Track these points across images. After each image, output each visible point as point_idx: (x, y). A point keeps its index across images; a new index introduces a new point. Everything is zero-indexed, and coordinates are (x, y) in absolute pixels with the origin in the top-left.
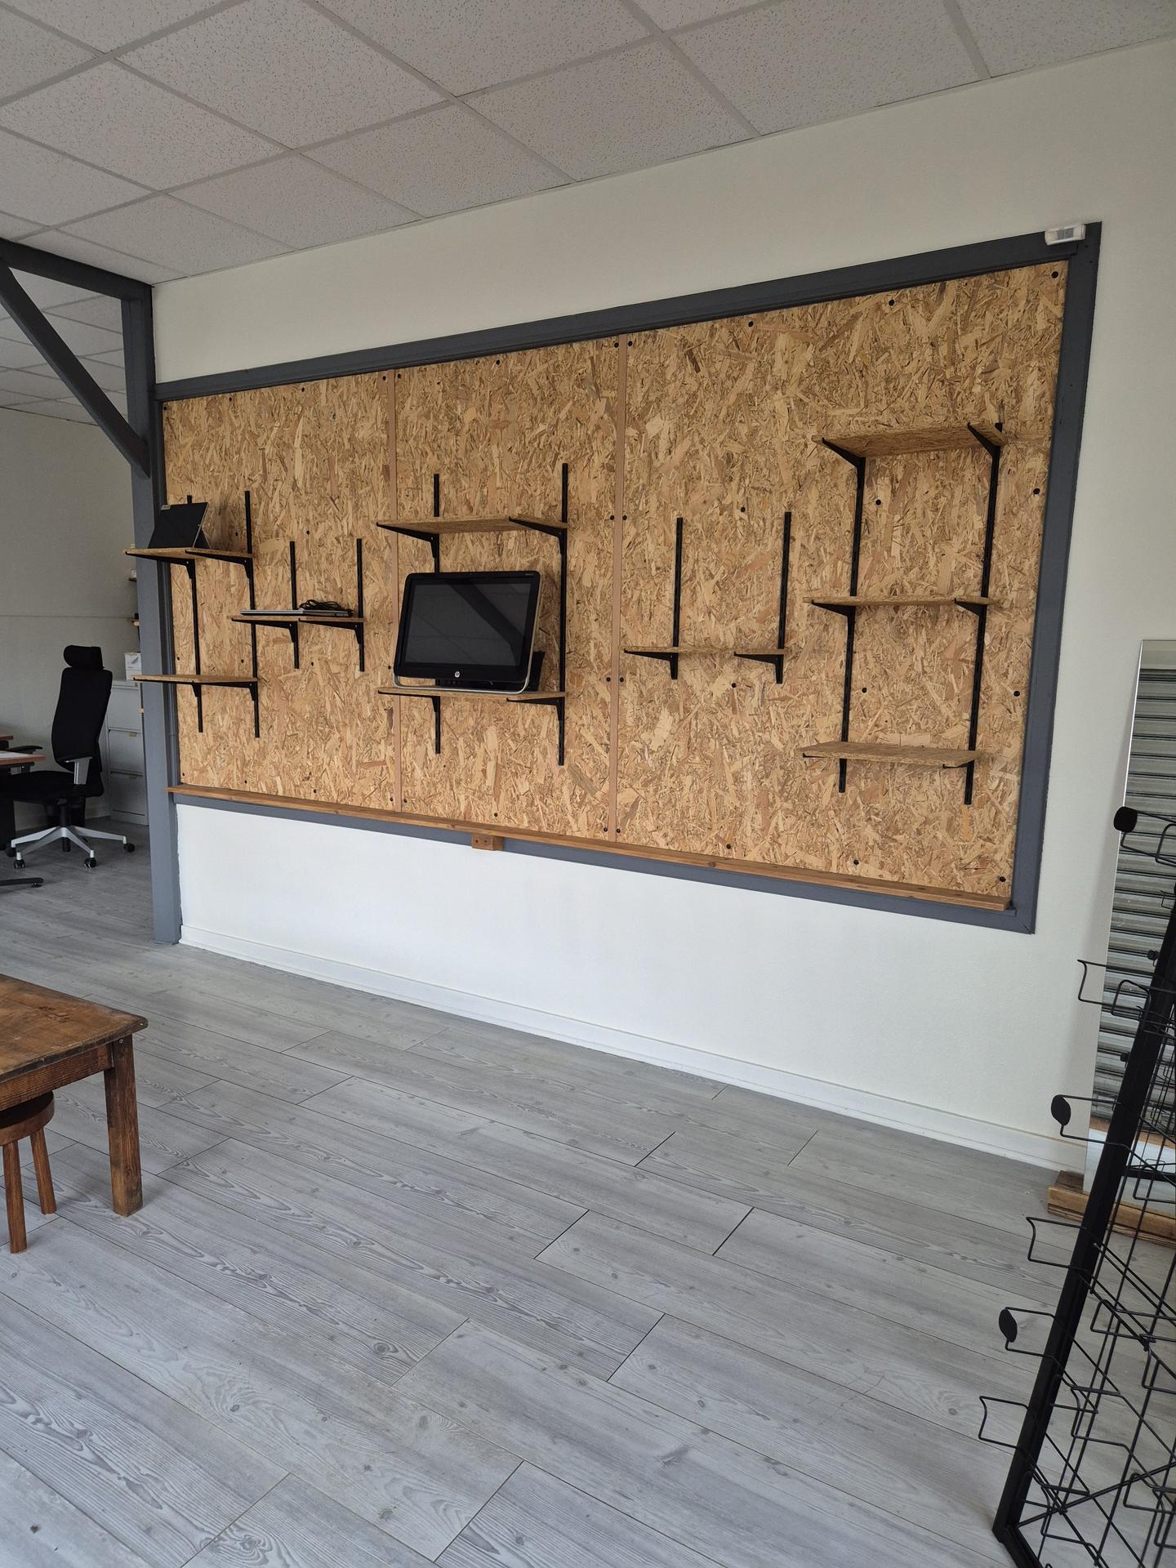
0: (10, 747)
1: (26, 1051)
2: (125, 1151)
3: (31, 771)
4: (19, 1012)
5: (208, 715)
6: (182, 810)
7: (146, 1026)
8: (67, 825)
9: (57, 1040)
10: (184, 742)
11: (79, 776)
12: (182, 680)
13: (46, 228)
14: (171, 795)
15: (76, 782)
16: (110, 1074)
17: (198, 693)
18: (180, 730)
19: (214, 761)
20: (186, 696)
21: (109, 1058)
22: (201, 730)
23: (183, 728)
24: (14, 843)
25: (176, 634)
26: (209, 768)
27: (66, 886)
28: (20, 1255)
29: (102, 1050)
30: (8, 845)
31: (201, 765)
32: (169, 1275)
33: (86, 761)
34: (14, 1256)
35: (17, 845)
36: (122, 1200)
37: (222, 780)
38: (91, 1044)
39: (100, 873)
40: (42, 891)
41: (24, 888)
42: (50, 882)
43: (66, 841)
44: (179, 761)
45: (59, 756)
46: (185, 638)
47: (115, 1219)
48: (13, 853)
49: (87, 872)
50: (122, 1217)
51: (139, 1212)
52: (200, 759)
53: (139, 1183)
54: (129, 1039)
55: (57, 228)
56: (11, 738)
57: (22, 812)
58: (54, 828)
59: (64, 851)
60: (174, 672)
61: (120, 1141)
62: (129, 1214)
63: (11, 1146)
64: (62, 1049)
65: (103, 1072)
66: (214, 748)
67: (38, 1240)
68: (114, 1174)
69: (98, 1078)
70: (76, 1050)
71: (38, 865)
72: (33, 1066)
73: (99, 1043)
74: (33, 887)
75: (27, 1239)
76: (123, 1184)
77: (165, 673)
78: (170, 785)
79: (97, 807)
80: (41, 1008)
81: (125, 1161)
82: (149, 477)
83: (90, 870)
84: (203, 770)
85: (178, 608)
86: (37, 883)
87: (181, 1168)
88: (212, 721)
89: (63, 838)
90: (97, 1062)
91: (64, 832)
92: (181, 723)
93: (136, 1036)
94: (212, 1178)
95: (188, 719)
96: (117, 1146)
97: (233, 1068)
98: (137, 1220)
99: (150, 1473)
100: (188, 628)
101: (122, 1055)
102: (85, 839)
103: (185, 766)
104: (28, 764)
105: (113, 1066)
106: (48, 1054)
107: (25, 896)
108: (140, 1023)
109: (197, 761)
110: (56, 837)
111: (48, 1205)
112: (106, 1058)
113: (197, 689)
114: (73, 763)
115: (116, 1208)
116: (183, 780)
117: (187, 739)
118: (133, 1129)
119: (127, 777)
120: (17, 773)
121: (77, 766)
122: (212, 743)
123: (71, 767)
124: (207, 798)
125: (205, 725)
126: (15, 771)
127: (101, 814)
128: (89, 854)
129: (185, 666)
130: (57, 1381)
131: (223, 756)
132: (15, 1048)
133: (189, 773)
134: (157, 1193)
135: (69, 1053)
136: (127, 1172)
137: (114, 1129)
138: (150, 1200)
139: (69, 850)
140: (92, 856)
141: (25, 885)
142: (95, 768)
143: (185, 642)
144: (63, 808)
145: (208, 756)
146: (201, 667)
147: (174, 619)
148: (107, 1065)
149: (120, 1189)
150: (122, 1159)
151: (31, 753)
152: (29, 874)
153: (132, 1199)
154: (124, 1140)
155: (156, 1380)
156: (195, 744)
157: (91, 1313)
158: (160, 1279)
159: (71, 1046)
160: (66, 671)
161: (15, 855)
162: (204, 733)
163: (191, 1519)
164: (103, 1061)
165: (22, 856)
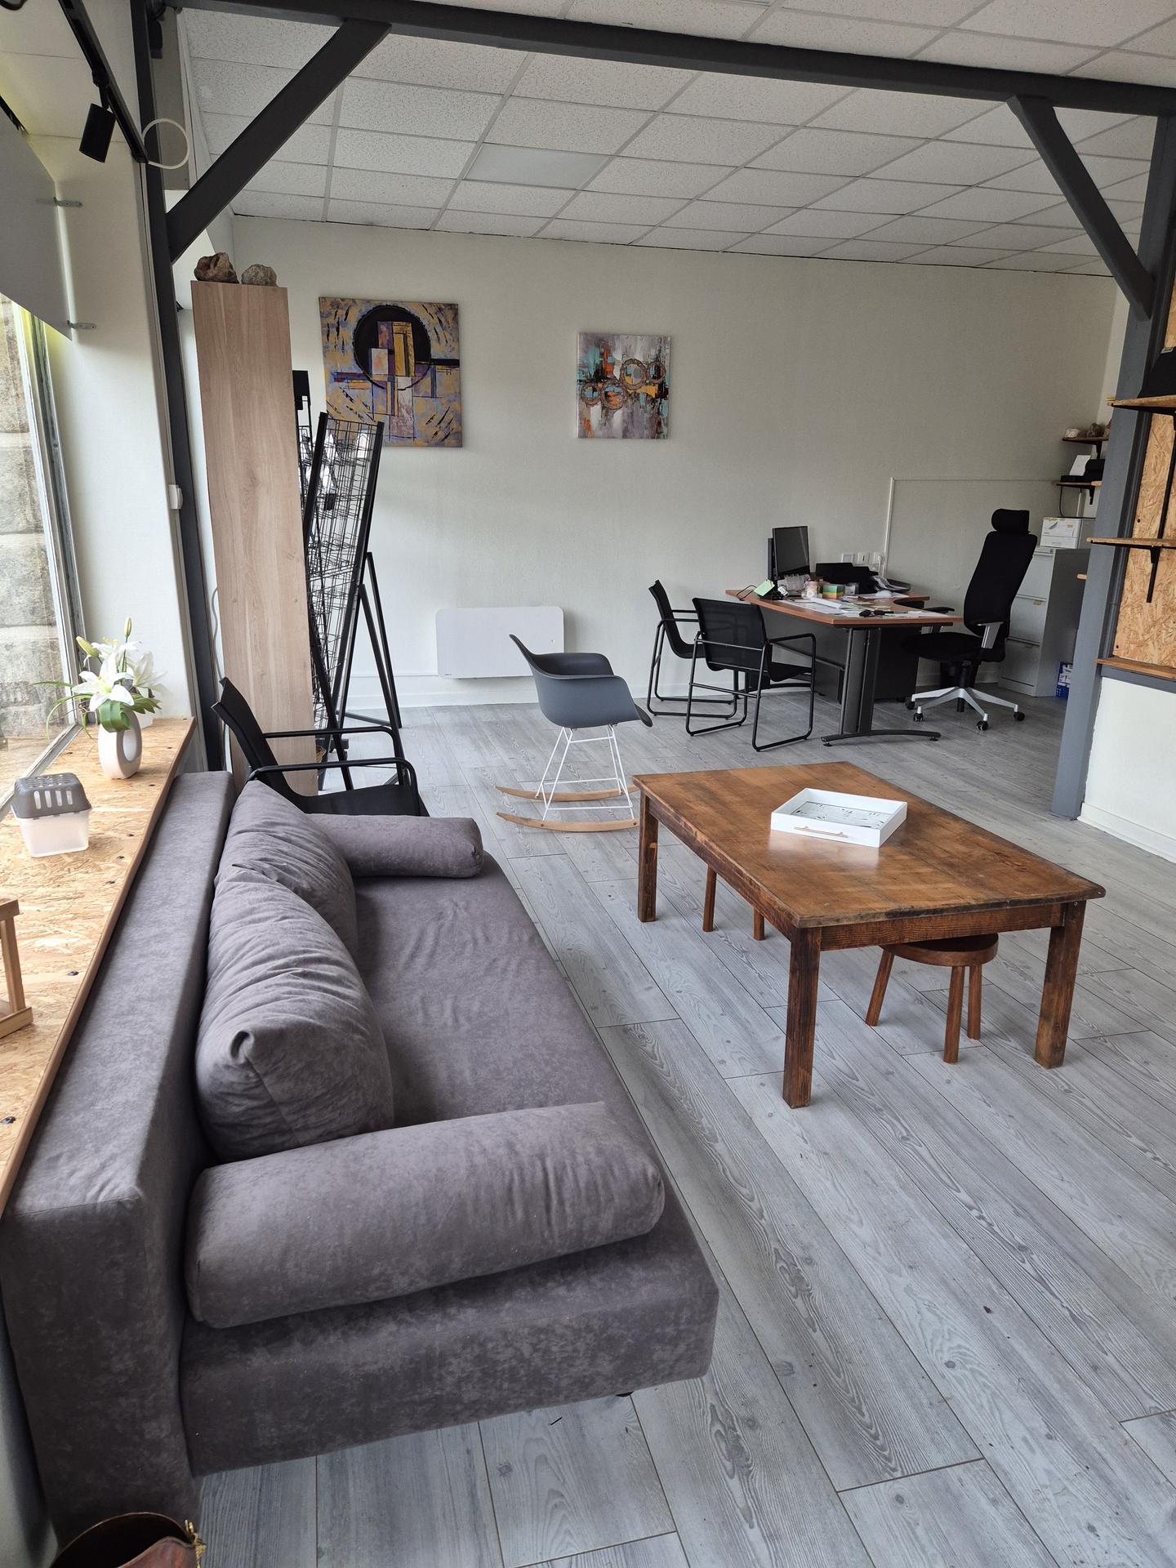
0: (925, 608)
1: (991, 889)
2: (1057, 1009)
3: (941, 631)
4: (978, 853)
5: (1162, 584)
6: (1106, 682)
7: (1103, 895)
8: (965, 687)
9: (1019, 889)
10: (1126, 612)
11: (987, 642)
12: (1137, 543)
13: (1105, 50)
14: (1100, 666)
15: (984, 645)
16: (1057, 934)
17: (1155, 559)
18: (1124, 599)
19: (1158, 636)
20: (1139, 562)
21: (1062, 917)
22: (1149, 600)
23: (1128, 597)
24: (914, 697)
25: (1142, 493)
26: (1150, 643)
27: (957, 744)
28: (951, 1065)
29: (1056, 907)
30: (907, 698)
31: (1141, 638)
32: (1096, 1141)
33: (997, 625)
34: (945, 1064)
35: (917, 700)
36: (1045, 1052)
37: (1163, 657)
38: (1052, 899)
39: (991, 737)
40: (938, 746)
41: (923, 740)
42: (948, 739)
43: (961, 701)
44: (1115, 632)
45: (967, 620)
46: (1152, 498)
47: (1036, 1067)
48: (912, 706)
49: (978, 734)
50: (1042, 1068)
51: (1058, 1069)
52: (1141, 632)
53: (1064, 1043)
54: (1083, 905)
55: (1117, 48)
56: (928, 598)
57: (925, 668)
58: (952, 688)
59: (958, 710)
60: (1131, 536)
61: (1055, 997)
62: (1050, 1067)
63: (960, 969)
64: (1026, 897)
65: (1050, 929)
66: (1161, 621)
67: (965, 1059)
68: (1041, 1026)
69: (1045, 933)
70: (1037, 901)
71: (933, 720)
72: (999, 904)
73: (1058, 900)
74: (931, 740)
75: (959, 1054)
76: (1049, 1037)
77: (1120, 536)
78: (1100, 656)
79: (988, 672)
80: (997, 854)
81: (1057, 1017)
82: (1150, 318)
83: (981, 732)
84: (1142, 645)
85: (1151, 464)
86: (934, 737)
87: (1099, 1041)
88: (1165, 591)
89: (959, 698)
90: (1050, 917)
91: (962, 693)
92: (1126, 592)
93: (1091, 904)
94: (1133, 1063)
95: (1136, 587)
96: (1051, 1001)
97: (1146, 960)
98: (1056, 1074)
99: (1091, 1315)
100: (1158, 487)
101: (1074, 917)
102: (981, 703)
103: (1120, 638)
104: (936, 625)
105: (1063, 925)
106: (1013, 897)
107: (923, 747)
108: (1097, 891)
109: (1137, 634)
110: (954, 696)
111: (975, 1032)
112: (1059, 915)
113: (1155, 553)
114: (985, 627)
115: (1037, 1056)
116: (1115, 653)
117: (1129, 609)
118: (1069, 990)
119: (1022, 645)
120: (927, 632)
121: (987, 630)
122: (1159, 615)
123: (981, 631)
124: (1140, 675)
125: (1155, 594)
126: (925, 630)
127: (989, 680)
128: (982, 717)
129: (1145, 528)
130: (995, 1190)
131: (1170, 630)
132: (980, 884)
133: (1124, 645)
134: (1077, 1058)
135: (1031, 901)
136: (1056, 1029)
137: (1051, 984)
138: (1069, 1063)
139: (962, 711)
140: (985, 719)
141: (925, 738)
142: (1004, 633)
143: (1151, 502)
144: (964, 669)
145: (1152, 629)
146: (1165, 529)
147: (1143, 477)
148: (1057, 923)
149: (1046, 1041)
150: (1054, 1014)
151: (944, 613)
152: (925, 727)
153: (1055, 1056)
154: (1059, 996)
155: (1092, 1233)
156: (1138, 616)
157: (1021, 1143)
158: (1087, 1141)
159: (1033, 895)
160: (990, 536)
161: (917, 709)
162: (1153, 603)
163: (1139, 1381)
164: (1055, 919)
165: (922, 710)
